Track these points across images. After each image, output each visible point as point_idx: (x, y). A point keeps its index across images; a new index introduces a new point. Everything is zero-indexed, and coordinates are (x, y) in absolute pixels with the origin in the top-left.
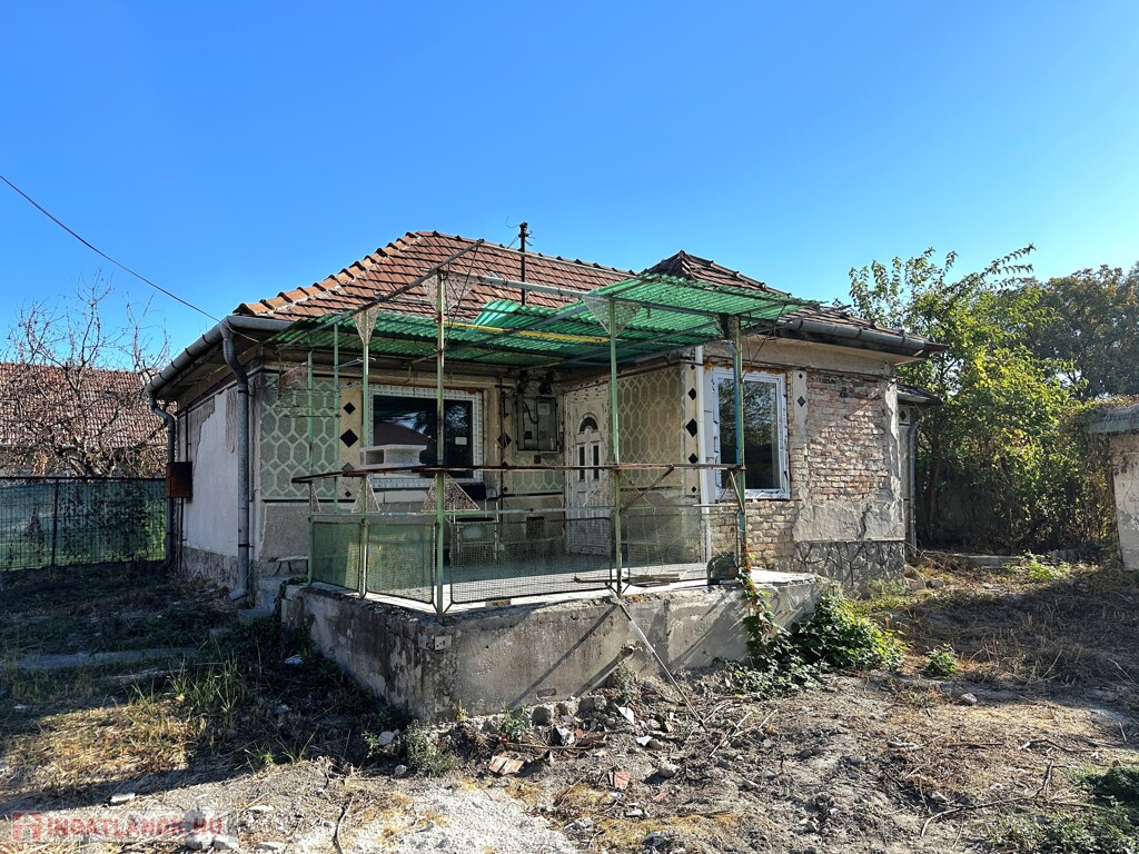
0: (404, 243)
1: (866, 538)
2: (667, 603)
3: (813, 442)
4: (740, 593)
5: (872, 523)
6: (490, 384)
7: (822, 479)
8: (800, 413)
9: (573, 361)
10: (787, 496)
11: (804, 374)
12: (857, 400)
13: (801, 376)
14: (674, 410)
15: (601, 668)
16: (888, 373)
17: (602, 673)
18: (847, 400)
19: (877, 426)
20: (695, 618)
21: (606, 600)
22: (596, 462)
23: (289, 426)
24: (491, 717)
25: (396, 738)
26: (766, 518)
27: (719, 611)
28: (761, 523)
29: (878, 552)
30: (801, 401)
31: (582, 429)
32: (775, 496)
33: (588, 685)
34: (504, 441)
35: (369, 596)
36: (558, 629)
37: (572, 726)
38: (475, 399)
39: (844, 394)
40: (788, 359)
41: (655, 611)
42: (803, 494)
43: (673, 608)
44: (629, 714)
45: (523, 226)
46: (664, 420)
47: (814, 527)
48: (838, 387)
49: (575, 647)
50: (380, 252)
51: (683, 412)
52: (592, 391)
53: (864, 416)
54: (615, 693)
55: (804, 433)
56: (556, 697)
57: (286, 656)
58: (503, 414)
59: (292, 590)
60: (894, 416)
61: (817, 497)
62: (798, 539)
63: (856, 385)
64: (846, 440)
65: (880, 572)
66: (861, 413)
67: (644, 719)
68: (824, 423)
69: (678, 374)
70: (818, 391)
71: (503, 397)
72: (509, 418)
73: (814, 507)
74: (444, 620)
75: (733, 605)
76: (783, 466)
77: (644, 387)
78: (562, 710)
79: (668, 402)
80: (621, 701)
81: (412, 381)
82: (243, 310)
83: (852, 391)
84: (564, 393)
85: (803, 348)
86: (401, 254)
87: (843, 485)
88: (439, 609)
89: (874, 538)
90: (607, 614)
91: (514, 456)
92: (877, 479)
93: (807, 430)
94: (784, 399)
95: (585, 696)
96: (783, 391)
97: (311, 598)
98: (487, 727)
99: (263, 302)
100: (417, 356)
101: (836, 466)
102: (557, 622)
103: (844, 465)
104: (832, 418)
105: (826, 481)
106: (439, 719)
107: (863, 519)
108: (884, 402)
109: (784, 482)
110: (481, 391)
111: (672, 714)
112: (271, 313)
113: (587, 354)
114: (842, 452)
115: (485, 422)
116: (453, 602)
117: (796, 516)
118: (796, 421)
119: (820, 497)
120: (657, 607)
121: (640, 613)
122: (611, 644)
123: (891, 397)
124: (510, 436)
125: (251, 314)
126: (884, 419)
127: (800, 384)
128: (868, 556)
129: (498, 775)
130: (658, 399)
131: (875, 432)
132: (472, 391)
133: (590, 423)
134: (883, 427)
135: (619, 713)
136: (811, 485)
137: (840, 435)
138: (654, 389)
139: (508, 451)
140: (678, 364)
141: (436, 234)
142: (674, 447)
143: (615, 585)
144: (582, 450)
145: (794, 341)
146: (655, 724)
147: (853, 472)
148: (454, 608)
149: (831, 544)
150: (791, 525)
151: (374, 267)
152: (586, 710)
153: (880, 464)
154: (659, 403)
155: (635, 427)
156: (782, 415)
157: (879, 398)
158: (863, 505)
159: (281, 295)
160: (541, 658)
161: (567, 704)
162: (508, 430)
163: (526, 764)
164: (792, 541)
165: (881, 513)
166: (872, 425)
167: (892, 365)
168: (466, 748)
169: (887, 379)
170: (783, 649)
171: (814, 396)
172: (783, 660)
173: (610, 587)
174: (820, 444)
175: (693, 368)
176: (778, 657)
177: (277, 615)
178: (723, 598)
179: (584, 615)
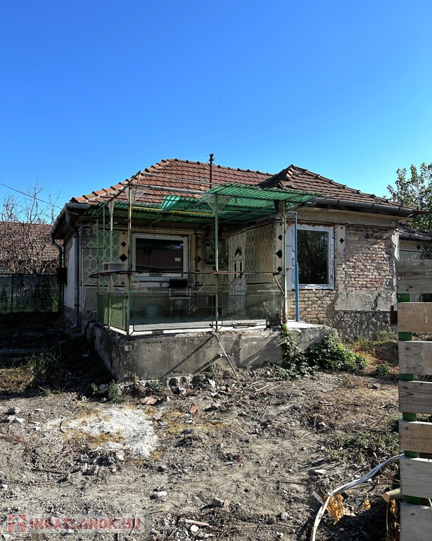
0: (160, 165)
1: (377, 309)
2: (240, 336)
3: (348, 261)
4: (279, 332)
5: (380, 302)
6: (191, 232)
7: (353, 279)
8: (341, 247)
9: (225, 222)
10: (332, 288)
11: (344, 227)
12: (375, 240)
13: (342, 228)
14: (271, 245)
15: (205, 363)
16: (394, 226)
17: (205, 365)
18: (369, 240)
19: (386, 253)
20: (254, 343)
21: (210, 333)
22: (241, 270)
23: (96, 253)
24: (149, 381)
25: (106, 387)
26: (320, 298)
27: (268, 340)
28: (317, 301)
29: (384, 317)
30: (342, 241)
31: (236, 254)
32: (325, 288)
33: (198, 370)
34: (198, 259)
35: (111, 327)
36: (184, 344)
37: (186, 387)
38: (185, 239)
39: (367, 237)
40: (335, 220)
41: (234, 339)
42: (341, 287)
43: (243, 338)
44: (213, 383)
45: (211, 156)
46: (267, 250)
47: (347, 303)
48: (364, 233)
49: (193, 353)
50: (146, 170)
51: (275, 246)
52: (239, 236)
53: (379, 248)
54: (210, 374)
55: (343, 256)
56: (182, 374)
57: (84, 354)
58: (197, 247)
59: (91, 325)
60: (396, 248)
61: (349, 289)
62: (336, 309)
63: (374, 232)
64: (367, 260)
65: (385, 327)
66: (377, 246)
67: (220, 386)
68: (355, 251)
69: (273, 228)
70: (352, 235)
71: (197, 239)
72: (200, 249)
73: (347, 294)
74: (130, 339)
75: (275, 338)
76: (331, 273)
77: (260, 234)
78: (184, 380)
79: (269, 241)
80: (211, 378)
81: (152, 231)
82: (73, 200)
83: (372, 235)
84: (228, 237)
85: (345, 214)
86: (157, 171)
87: (365, 283)
88: (128, 333)
89: (381, 310)
90: (209, 339)
91: (203, 266)
92: (385, 280)
93: (345, 255)
94: (333, 240)
95: (196, 375)
96: (332, 236)
97: (95, 328)
98: (147, 385)
99: (84, 196)
100: (153, 220)
101: (361, 273)
102: (183, 341)
103: (366, 273)
104: (359, 249)
105: (355, 280)
106: (126, 380)
107: (376, 301)
108: (391, 241)
109: (331, 281)
110: (187, 236)
111: (234, 385)
112: (87, 201)
113: (230, 218)
114: (365, 266)
115: (189, 251)
116: (134, 331)
117: (336, 298)
118: (338, 251)
119: (351, 289)
120: (235, 337)
121: (226, 340)
122: (210, 353)
123: (395, 239)
124: (201, 257)
125: (77, 202)
126: (391, 249)
127: (341, 232)
128: (378, 319)
129: (144, 404)
130: (265, 240)
131: (385, 256)
132: (183, 236)
133: (239, 251)
134: (390, 254)
135: (209, 382)
136: (346, 282)
137: (364, 258)
138: (263, 235)
139: (199, 264)
140: (273, 223)
141: (176, 160)
142: (271, 264)
143: (215, 327)
144: (235, 264)
145: (337, 211)
146: (224, 388)
147: (371, 277)
148: (135, 334)
149: (356, 312)
150: (334, 302)
151: (143, 177)
152: (196, 381)
153: (387, 273)
154: (265, 242)
155: (256, 253)
156: (331, 248)
157: (389, 238)
158: (376, 293)
159: (93, 192)
160: (175, 357)
161: (186, 377)
162: (200, 254)
163: (158, 401)
164: (334, 310)
165: (387, 297)
166: (383, 253)
167: (396, 221)
168: (135, 393)
169: (393, 229)
170: (299, 359)
171: (349, 238)
172: (299, 364)
173: (212, 327)
174: (352, 262)
175: (281, 225)
176: (297, 363)
177: (85, 336)
178: (271, 334)
179: (197, 339)
